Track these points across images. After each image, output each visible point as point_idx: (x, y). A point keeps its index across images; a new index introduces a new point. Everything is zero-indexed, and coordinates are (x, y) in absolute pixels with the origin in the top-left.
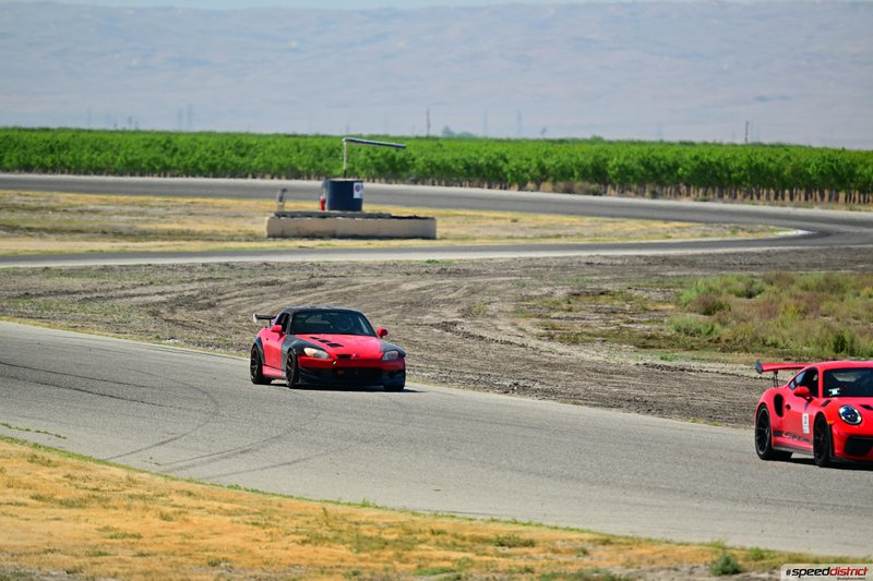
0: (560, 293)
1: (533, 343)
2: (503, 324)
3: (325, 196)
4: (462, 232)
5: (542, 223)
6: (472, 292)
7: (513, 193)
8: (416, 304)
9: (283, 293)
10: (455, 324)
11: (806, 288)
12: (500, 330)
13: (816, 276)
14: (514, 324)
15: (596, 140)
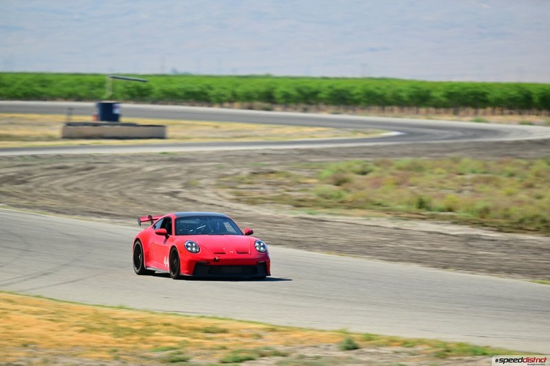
0: (245, 172)
1: (228, 204)
2: (209, 192)
3: (96, 112)
4: (183, 134)
5: (233, 129)
6: (190, 172)
7: (216, 109)
8: (154, 180)
9: (70, 174)
10: (177, 192)
11: (400, 169)
12: (206, 196)
13: (406, 161)
14: (215, 193)
15: (268, 76)
